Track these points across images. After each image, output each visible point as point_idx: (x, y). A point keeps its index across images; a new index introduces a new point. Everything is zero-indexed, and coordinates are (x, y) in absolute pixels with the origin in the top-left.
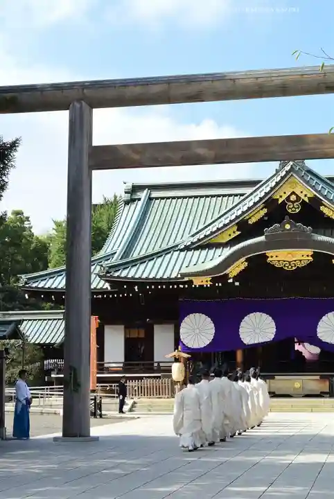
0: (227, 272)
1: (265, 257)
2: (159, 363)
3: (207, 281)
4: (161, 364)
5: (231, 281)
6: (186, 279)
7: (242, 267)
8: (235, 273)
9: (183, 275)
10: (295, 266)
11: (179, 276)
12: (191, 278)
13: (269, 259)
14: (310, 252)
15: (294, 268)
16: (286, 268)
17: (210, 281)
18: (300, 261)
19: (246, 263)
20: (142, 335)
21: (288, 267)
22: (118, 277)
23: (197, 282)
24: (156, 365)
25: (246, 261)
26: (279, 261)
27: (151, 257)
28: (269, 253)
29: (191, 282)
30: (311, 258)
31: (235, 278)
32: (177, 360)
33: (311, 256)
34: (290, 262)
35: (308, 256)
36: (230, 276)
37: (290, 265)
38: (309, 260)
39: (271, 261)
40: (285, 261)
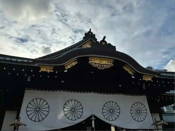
1: (87, 59)
3: (50, 69)
5: (66, 71)
6: (36, 65)
7: (74, 64)
8: (69, 67)
10: (104, 67)
12: (39, 65)
13: (90, 62)
15: (103, 68)
16: (99, 68)
17: (53, 69)
18: (107, 65)
23: (43, 69)
25: (77, 61)
26: (95, 63)
29: (39, 68)
31: (68, 70)
33: (113, 63)
34: (101, 65)
35: (111, 63)
36: (66, 68)
37: (101, 66)
38: (111, 65)
39: (91, 63)
40: (98, 64)
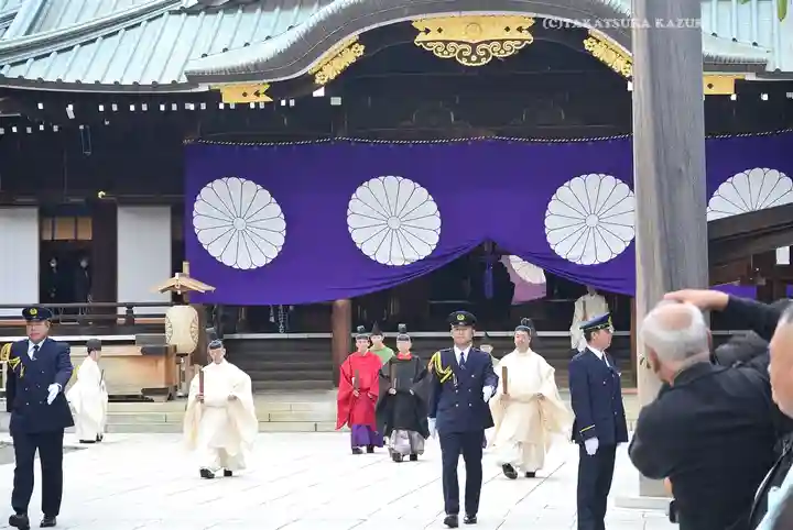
0: (310, 69)
1: (409, 30)
2: (130, 306)
3: (257, 94)
4: (136, 311)
5: (320, 93)
6: (203, 88)
7: (350, 58)
8: (331, 73)
9: (195, 78)
10: (487, 55)
11: (184, 80)
12: (214, 86)
13: (421, 38)
14: (526, 18)
15: (484, 62)
16: (464, 62)
17: (267, 93)
18: (502, 41)
19: (362, 48)
20: (86, 234)
21: (469, 58)
22: (21, 80)
23: (232, 96)
24: (122, 311)
25: (358, 42)
26: (446, 42)
27: (109, 28)
28: (419, 21)
29: (215, 96)
30: (527, 36)
31: (332, 87)
32: (177, 299)
33: (529, 30)
34: (474, 46)
35: (520, 29)
36: (318, 81)
37: (474, 53)
38: (523, 41)
39: (425, 43)
40: (459, 43)
